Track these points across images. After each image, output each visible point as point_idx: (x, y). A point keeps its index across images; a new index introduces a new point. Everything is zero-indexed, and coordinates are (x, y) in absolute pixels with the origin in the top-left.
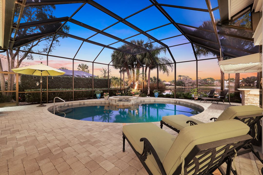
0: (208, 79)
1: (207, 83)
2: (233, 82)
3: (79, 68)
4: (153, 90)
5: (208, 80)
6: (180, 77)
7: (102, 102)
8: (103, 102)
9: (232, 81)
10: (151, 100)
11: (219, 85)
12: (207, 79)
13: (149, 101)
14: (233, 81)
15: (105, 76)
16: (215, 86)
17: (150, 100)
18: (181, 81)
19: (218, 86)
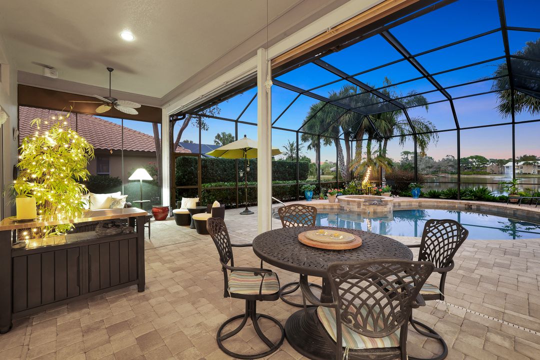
0: (472, 157)
1: (468, 168)
2: (535, 165)
3: (217, 140)
4: (409, 184)
5: (470, 160)
6: (406, 156)
7: (325, 207)
8: (327, 207)
9: (531, 162)
10: (413, 204)
11: (497, 173)
12: (469, 158)
13: (408, 204)
14: (535, 163)
15: (291, 157)
16: (489, 174)
17: (411, 204)
18: (409, 164)
19: (495, 174)
